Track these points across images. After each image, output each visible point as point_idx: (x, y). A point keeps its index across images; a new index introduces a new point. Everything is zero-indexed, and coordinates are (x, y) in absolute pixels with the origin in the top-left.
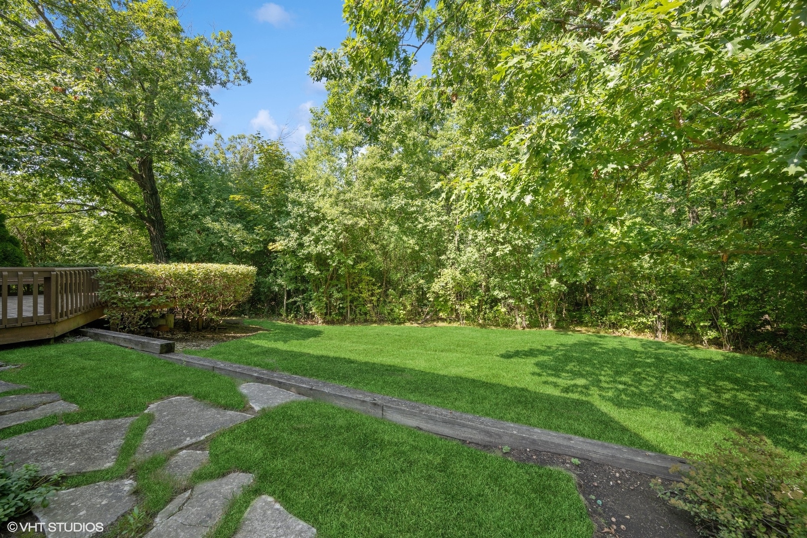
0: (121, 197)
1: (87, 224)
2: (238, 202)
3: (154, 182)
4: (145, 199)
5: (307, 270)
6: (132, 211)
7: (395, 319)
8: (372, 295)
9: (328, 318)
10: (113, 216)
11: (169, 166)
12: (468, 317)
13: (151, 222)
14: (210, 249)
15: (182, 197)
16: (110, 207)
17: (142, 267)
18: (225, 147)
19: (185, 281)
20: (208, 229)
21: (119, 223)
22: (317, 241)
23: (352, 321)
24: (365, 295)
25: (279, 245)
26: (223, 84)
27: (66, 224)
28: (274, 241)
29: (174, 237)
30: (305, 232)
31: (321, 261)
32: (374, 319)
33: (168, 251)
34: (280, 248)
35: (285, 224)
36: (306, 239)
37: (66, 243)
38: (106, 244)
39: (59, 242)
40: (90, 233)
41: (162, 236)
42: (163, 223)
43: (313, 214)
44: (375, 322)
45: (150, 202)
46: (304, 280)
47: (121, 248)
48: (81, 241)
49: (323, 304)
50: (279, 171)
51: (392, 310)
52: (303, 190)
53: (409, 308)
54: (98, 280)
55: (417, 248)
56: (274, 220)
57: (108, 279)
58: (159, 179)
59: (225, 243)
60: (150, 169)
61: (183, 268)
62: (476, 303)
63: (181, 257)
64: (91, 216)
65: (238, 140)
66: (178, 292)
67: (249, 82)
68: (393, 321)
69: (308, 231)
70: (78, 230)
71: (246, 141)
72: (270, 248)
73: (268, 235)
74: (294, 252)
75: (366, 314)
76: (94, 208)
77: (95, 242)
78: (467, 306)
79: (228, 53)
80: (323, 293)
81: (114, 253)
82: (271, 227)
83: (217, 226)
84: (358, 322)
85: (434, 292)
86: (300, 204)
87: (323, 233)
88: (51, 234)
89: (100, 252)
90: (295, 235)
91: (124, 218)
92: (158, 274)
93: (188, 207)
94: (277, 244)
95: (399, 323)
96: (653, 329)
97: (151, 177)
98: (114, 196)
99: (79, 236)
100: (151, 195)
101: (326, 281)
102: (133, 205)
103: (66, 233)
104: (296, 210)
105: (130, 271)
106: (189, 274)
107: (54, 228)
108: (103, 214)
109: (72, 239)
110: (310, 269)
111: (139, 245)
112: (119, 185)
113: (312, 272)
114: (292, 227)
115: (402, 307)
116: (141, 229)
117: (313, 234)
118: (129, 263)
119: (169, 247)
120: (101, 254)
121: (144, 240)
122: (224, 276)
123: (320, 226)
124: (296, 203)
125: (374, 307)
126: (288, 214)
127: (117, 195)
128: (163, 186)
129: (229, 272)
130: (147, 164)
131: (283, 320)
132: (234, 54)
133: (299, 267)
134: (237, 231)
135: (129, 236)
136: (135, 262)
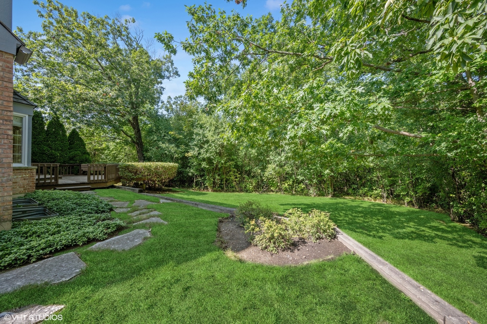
0: (125, 133)
1: (112, 145)
2: (172, 135)
3: (139, 126)
4: (135, 134)
5: (203, 165)
6: (130, 139)
7: (248, 190)
8: (236, 178)
9: (215, 189)
10: (122, 142)
11: (144, 119)
12: (286, 190)
13: (137, 144)
14: (162, 156)
15: (150, 132)
16: (121, 138)
17: (133, 163)
18: (172, 102)
19: (149, 169)
20: (160, 147)
21: (125, 145)
22: (207, 152)
23: (226, 191)
24: (233, 178)
25: (190, 154)
26: (168, 78)
27: (104, 146)
28: (188, 152)
29: (147, 151)
30: (201, 147)
31: (209, 161)
32: (237, 190)
33: (144, 157)
34: (190, 155)
35: (193, 144)
36: (202, 151)
37: (103, 154)
38: (119, 154)
39: (101, 153)
40: (113, 149)
41: (142, 150)
42: (142, 144)
43: (205, 139)
44: (238, 192)
45: (137, 135)
46: (203, 170)
47: (125, 156)
48: (110, 153)
49: (212, 182)
50: (190, 119)
51: (246, 186)
52: (201, 127)
53: (254, 184)
54: (118, 169)
55: (256, 154)
56: (189, 142)
57: (122, 168)
58: (141, 125)
59: (168, 153)
60: (137, 120)
61: (148, 164)
62: (291, 183)
63: (149, 160)
64: (114, 142)
65: (179, 99)
66: (146, 173)
67: (179, 76)
68: (247, 191)
69: (203, 147)
70: (108, 148)
71: (183, 98)
72: (186, 155)
73: (186, 149)
74: (197, 157)
75: (233, 187)
76: (115, 138)
77: (115, 153)
78: (286, 184)
79: (170, 64)
80: (211, 176)
81: (122, 158)
82: (187, 145)
83: (164, 146)
84: (229, 191)
85: (266, 177)
86: (199, 134)
87: (210, 148)
88: (98, 150)
89: (116, 158)
90: (197, 149)
91: (126, 143)
92: (139, 166)
93: (152, 137)
94: (189, 153)
95: (249, 192)
96: (382, 197)
97: (137, 124)
98: (122, 133)
99: (109, 151)
100: (138, 132)
101: (213, 171)
102: (130, 137)
103: (104, 149)
104: (198, 138)
105: (129, 165)
106: (150, 166)
107: (99, 148)
108: (118, 141)
109: (106, 152)
110: (204, 165)
111: (133, 154)
112: (125, 128)
113: (205, 166)
114: (196, 145)
115: (251, 184)
116: (133, 147)
117: (205, 148)
118: (128, 162)
119: (145, 155)
120: (117, 159)
121: (134, 152)
122: (163, 167)
123: (208, 144)
124: (197, 134)
125: (237, 184)
126: (194, 139)
127: (124, 133)
128: (142, 127)
129: (165, 166)
130: (136, 118)
131: (194, 190)
132: (172, 64)
133: (200, 164)
134: (172, 148)
135: (129, 150)
136: (131, 162)
